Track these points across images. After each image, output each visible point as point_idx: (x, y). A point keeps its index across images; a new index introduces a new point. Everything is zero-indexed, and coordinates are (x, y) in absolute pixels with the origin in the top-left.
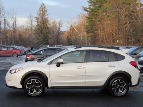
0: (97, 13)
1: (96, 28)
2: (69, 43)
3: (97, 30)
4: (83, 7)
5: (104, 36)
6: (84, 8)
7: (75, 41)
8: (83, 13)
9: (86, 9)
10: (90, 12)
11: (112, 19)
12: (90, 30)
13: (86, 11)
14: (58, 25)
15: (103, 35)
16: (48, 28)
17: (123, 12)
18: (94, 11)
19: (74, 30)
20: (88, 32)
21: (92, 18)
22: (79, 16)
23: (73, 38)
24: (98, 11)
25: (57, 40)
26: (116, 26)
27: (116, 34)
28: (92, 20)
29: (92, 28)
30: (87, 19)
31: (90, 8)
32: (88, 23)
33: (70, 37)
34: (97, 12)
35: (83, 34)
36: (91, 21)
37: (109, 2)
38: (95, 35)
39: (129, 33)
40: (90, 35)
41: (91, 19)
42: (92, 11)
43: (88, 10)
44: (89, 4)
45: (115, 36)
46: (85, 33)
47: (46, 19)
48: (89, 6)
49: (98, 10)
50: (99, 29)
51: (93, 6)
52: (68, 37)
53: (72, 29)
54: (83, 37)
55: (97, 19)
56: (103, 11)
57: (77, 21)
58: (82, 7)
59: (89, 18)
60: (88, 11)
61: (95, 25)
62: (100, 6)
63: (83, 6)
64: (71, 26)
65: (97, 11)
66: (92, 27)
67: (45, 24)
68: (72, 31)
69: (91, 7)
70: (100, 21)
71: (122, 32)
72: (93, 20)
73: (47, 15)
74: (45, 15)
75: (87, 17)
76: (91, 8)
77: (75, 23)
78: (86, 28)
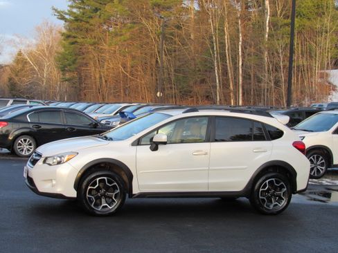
0: (87, 25)
1: (85, 61)
2: (14, 92)
3: (86, 64)
4: (56, 10)
5: (104, 81)
6: (58, 12)
7: (28, 89)
8: (49, 25)
9: (61, 15)
10: (70, 22)
11: (125, 41)
12: (70, 65)
13: (62, 18)
17: (152, 27)
18: (81, 21)
19: (26, 63)
20: (63, 69)
21: (74, 37)
22: (39, 29)
23: (24, 82)
24: (92, 21)
26: (134, 58)
27: (133, 75)
28: (76, 42)
29: (75, 60)
30: (64, 37)
31: (71, 13)
32: (64, 47)
33: (16, 79)
34: (88, 22)
35: (50, 73)
36: (73, 43)
38: (80, 78)
39: (166, 75)
40: (68, 76)
41: (75, 40)
42: (77, 19)
43: (67, 17)
44: (70, 3)
45: (131, 80)
46: (56, 74)
48: (69, 8)
49: (91, 17)
50: (92, 63)
51: (80, 8)
52: (10, 79)
53: (20, 60)
54: (49, 80)
55: (89, 40)
56: (102, 21)
57: (34, 42)
58: (54, 9)
59: (68, 37)
60: (66, 20)
61: (83, 54)
62: (96, 10)
63: (56, 7)
64: (20, 54)
65: (88, 20)
66: (74, 58)
68: (20, 66)
69: (75, 10)
70: (94, 43)
71: (149, 72)
72: (78, 40)
75: (63, 34)
76: (75, 13)
77: (29, 46)
78: (58, 60)
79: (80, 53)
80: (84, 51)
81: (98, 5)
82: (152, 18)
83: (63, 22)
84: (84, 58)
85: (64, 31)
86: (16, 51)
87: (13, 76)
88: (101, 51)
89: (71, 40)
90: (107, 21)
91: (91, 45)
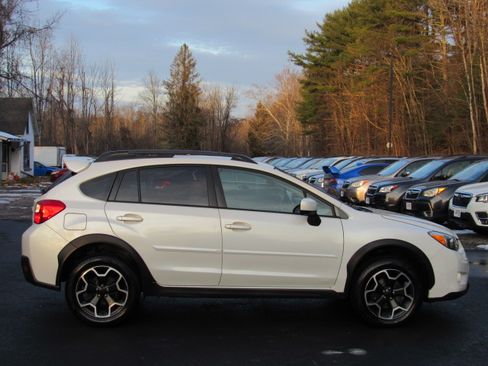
0: (329, 70)
1: (327, 111)
2: (255, 149)
3: (329, 114)
4: (293, 55)
5: (349, 133)
6: (296, 57)
7: (270, 145)
8: (291, 71)
9: (299, 61)
10: (310, 67)
11: (369, 86)
12: (310, 116)
13: (301, 63)
14: (224, 103)
15: (345, 129)
16: (198, 110)
17: (401, 68)
18: (321, 65)
19: (267, 115)
20: (304, 122)
21: (315, 84)
22: (279, 78)
23: (264, 137)
24: (333, 65)
25: (223, 142)
26: (380, 104)
27: (379, 125)
28: (316, 89)
29: (317, 109)
30: (303, 85)
31: (309, 57)
32: (304, 96)
33: (256, 134)
34: (329, 67)
35: (292, 125)
36: (314, 91)
37: (362, 41)
38: (323, 131)
39: (417, 124)
40: (310, 128)
41: (314, 87)
42: (317, 63)
43: (306, 62)
44: (308, 46)
45: (379, 130)
46: (298, 126)
47: (194, 87)
48: (307, 52)
49: (332, 61)
50: (335, 113)
51: (319, 51)
52: (250, 134)
53: (261, 113)
54: (291, 133)
55: (330, 86)
56: (345, 65)
57: (276, 92)
58: (290, 54)
59: (308, 84)
60: (304, 65)
61: (325, 103)
62: (338, 52)
63: (292, 52)
64: (260, 106)
65: (329, 64)
66: (313, 109)
67: (190, 100)
68: (260, 119)
69: (314, 54)
70: (336, 91)
71: (397, 122)
72: (318, 87)
73: (196, 76)
74: (191, 76)
75: (301, 82)
76: (314, 57)
77: (269, 97)
78: (298, 111)
79: (321, 102)
80: (326, 99)
81: (339, 47)
83: (301, 68)
84: (326, 108)
85: (303, 77)
86: (255, 103)
87: (253, 131)
88: (343, 98)
89: (310, 88)
90: (351, 64)
91: (334, 92)
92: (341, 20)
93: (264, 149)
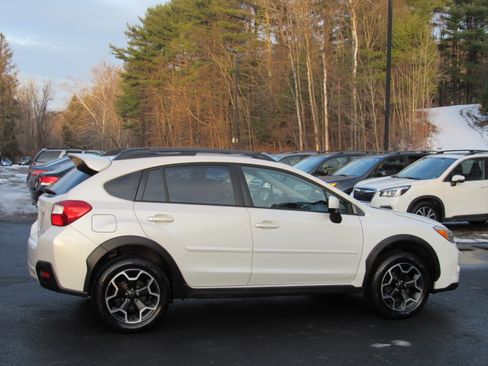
0: (150, 65)
1: (148, 105)
2: (69, 143)
3: (150, 109)
4: (114, 48)
6: (117, 50)
7: (85, 139)
8: (107, 65)
9: (120, 54)
10: (131, 60)
11: (194, 81)
12: (131, 110)
13: (122, 57)
14: (40, 96)
15: (167, 124)
16: (16, 102)
18: (143, 59)
19: (82, 109)
20: (124, 116)
21: (137, 78)
22: (95, 71)
23: (80, 131)
24: (155, 60)
25: (40, 137)
26: (204, 100)
27: (203, 120)
28: (138, 84)
29: (137, 104)
30: (122, 79)
31: (131, 51)
32: (125, 90)
33: (71, 128)
34: (150, 61)
35: (109, 119)
36: (134, 85)
38: (143, 125)
39: (241, 119)
40: (129, 122)
41: (136, 81)
42: (138, 58)
43: (127, 55)
44: (130, 40)
45: (201, 125)
46: (117, 121)
47: (11, 78)
48: (129, 46)
49: (154, 55)
50: (157, 108)
51: (141, 45)
52: (64, 128)
53: (75, 105)
54: (108, 127)
55: (152, 81)
56: (166, 59)
58: (112, 47)
59: (129, 78)
60: (125, 59)
61: (147, 97)
62: (160, 47)
63: (114, 45)
64: (75, 99)
65: (151, 58)
66: (135, 102)
67: (7, 92)
68: (75, 112)
69: (135, 48)
70: (158, 85)
71: (221, 116)
72: (140, 82)
73: (12, 67)
74: (7, 66)
75: (123, 75)
76: (135, 51)
77: (84, 90)
78: (117, 104)
79: (143, 96)
80: (147, 93)
81: (162, 42)
82: (223, 54)
83: (122, 61)
84: (147, 102)
85: (124, 71)
86: (70, 96)
87: (68, 124)
88: (166, 93)
89: (132, 81)
90: (173, 59)
91: (155, 87)
92: (163, 14)
93: (79, 143)
